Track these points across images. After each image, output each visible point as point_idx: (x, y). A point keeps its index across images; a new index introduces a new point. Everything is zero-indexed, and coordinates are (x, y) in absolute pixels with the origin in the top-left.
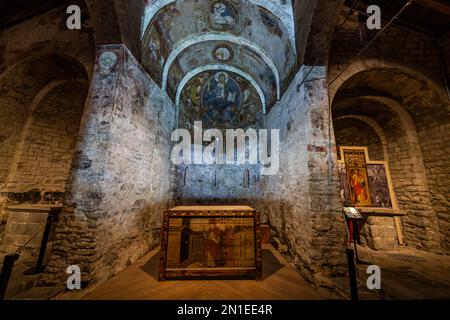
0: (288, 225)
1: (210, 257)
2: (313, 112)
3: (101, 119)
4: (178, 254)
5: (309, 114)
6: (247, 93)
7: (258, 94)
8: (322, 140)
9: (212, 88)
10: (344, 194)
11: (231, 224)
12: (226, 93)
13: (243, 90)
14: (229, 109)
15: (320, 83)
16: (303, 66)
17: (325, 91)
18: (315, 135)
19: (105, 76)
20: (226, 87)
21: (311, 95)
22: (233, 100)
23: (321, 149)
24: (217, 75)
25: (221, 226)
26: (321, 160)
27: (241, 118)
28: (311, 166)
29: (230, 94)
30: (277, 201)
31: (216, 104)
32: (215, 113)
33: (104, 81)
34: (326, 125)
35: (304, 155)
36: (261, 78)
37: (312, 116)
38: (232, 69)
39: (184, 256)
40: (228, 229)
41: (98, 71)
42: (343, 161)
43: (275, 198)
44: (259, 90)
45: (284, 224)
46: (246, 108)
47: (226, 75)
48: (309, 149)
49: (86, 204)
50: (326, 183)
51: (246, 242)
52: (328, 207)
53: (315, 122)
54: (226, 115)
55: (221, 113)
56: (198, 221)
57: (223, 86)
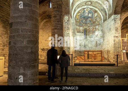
0: (109, 56)
1: (93, 58)
2: (116, 27)
3: (67, 33)
4: (87, 58)
5: (115, 28)
6: (96, 14)
7: (100, 15)
8: (118, 35)
9: (83, 13)
10: (126, 48)
11: (97, 53)
12: (88, 14)
13: (95, 13)
14: (89, 19)
15: (118, 19)
16: (113, 15)
17: (120, 21)
18: (116, 33)
19: (66, 22)
20: (88, 12)
21: (115, 23)
22: (91, 16)
23: (117, 37)
24: (86, 9)
25: (95, 53)
26: (117, 39)
27: (94, 23)
28: (114, 41)
29: (90, 14)
30: (106, 51)
31: (84, 18)
32: (84, 21)
33: (66, 24)
34: (119, 31)
35: (113, 38)
36: (102, 10)
37: (115, 29)
38: (91, 7)
39: (88, 58)
40: (96, 54)
41: (64, 21)
42: (127, 38)
43: (106, 50)
44: (101, 14)
45: (108, 56)
46: (96, 19)
47: (89, 9)
48: (114, 37)
49: (67, 50)
50: (118, 45)
51: (99, 56)
52: (118, 50)
53: (116, 30)
54: (88, 21)
55: (86, 21)
56: (90, 52)
57: (87, 12)
